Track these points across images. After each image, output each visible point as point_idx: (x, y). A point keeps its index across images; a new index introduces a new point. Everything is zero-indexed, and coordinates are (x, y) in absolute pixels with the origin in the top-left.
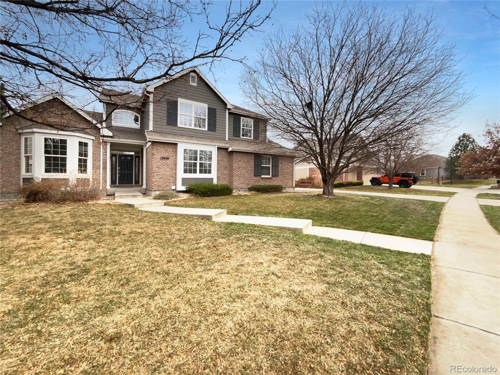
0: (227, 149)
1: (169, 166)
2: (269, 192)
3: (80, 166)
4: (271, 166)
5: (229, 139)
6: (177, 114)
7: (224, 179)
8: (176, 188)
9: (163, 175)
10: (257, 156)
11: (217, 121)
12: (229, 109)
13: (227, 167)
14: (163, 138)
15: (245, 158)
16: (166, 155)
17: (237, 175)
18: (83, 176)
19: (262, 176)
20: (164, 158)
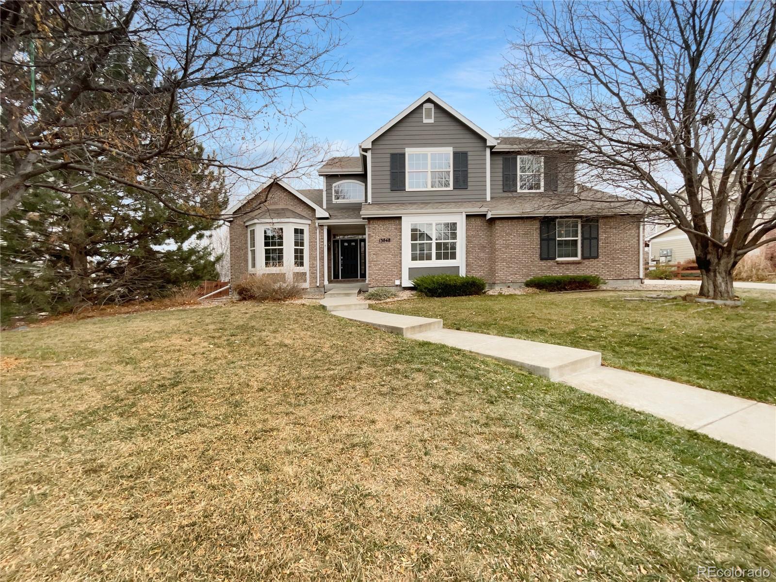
0: (485, 216)
1: (391, 252)
2: (566, 290)
3: (296, 258)
4: (579, 238)
5: (492, 198)
6: (405, 172)
7: (481, 266)
8: (401, 283)
9: (384, 264)
10: (547, 223)
11: (469, 171)
12: (492, 147)
13: (485, 247)
14: (381, 212)
15: (521, 228)
16: (386, 236)
17: (504, 260)
18: (300, 269)
19: (558, 259)
20: (383, 240)
